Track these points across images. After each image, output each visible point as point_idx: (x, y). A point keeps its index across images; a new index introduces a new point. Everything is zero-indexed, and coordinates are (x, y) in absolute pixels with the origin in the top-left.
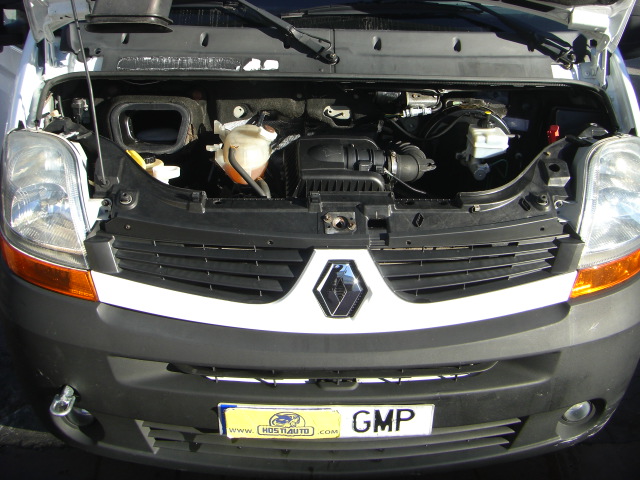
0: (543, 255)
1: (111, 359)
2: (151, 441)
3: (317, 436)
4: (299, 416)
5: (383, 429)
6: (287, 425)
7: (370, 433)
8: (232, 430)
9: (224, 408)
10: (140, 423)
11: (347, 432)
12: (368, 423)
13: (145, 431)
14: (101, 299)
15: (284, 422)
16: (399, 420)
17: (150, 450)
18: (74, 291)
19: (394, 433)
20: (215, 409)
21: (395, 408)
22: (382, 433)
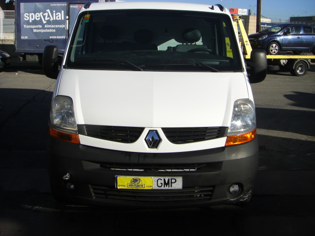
0: (216, 132)
1: (83, 162)
2: (93, 194)
3: (146, 188)
4: (140, 179)
5: (167, 186)
6: (136, 183)
7: (163, 188)
8: (119, 186)
9: (117, 177)
10: (90, 186)
11: (155, 187)
12: (162, 183)
13: (92, 190)
14: (81, 143)
15: (135, 182)
16: (172, 183)
17: (93, 198)
18: (73, 141)
19: (170, 188)
20: (114, 178)
21: (170, 178)
22: (167, 188)
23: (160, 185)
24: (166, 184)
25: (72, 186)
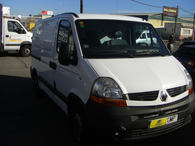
3: (163, 125)
4: (161, 120)
6: (159, 123)
8: (151, 126)
9: (150, 121)
11: (167, 123)
14: (128, 105)
16: (173, 119)
21: (173, 116)
22: (171, 122)
23: (168, 121)
24: (171, 120)
25: (117, 134)
